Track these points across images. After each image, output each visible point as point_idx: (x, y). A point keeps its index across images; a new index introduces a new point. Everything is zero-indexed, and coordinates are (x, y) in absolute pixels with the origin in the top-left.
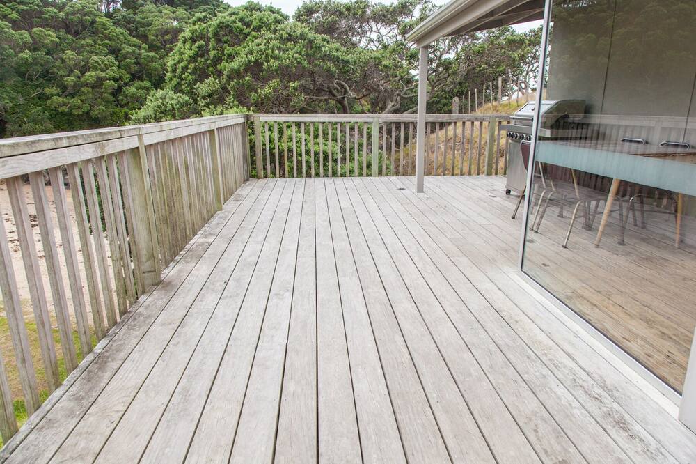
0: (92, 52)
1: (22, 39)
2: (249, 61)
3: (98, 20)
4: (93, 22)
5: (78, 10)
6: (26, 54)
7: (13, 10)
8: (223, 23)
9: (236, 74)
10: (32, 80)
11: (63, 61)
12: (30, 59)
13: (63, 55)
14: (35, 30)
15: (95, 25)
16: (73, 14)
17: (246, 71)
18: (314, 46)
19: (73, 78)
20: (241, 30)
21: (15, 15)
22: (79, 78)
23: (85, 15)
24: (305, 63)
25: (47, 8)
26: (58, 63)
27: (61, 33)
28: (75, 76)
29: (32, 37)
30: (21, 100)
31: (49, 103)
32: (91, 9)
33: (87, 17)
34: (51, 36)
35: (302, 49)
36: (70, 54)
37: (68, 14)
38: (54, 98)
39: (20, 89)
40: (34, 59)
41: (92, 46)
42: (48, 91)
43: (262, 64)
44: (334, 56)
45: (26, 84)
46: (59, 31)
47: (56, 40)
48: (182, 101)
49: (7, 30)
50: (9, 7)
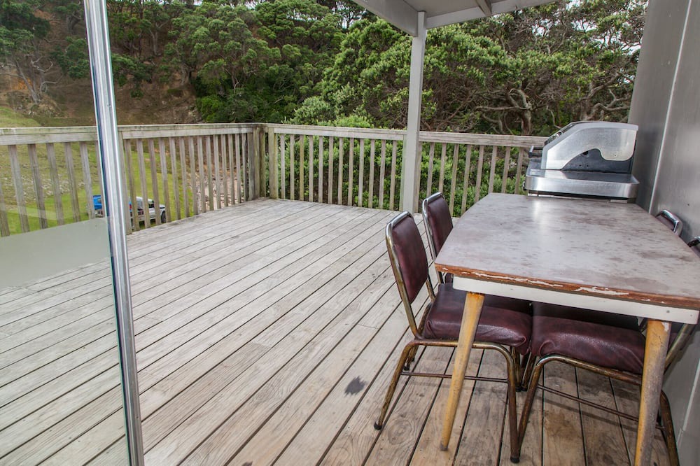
0: (326, 64)
1: (274, 54)
2: (384, 67)
3: (335, 35)
4: (332, 37)
5: (321, 28)
6: (275, 68)
7: (272, 30)
8: (373, 28)
9: (372, 81)
10: (278, 89)
11: (302, 72)
12: (277, 71)
13: (303, 68)
14: (284, 46)
15: (332, 40)
16: (317, 31)
17: (380, 77)
18: (459, 49)
19: (307, 87)
20: (391, 35)
21: (273, 35)
22: (312, 87)
23: (326, 31)
24: (444, 69)
25: (296, 28)
26: (298, 74)
27: (305, 49)
28: (309, 86)
29: (281, 53)
30: (266, 105)
31: (285, 108)
32: (332, 26)
33: (327, 33)
34: (297, 51)
35: (442, 53)
36: (308, 66)
37: (312, 32)
38: (290, 104)
39: (267, 97)
40: (280, 71)
41: (326, 58)
42: (287, 98)
43: (396, 70)
44: (484, 60)
45: (273, 92)
46: (303, 46)
47: (299, 54)
48: (319, 109)
49: (264, 47)
50: (270, 29)
